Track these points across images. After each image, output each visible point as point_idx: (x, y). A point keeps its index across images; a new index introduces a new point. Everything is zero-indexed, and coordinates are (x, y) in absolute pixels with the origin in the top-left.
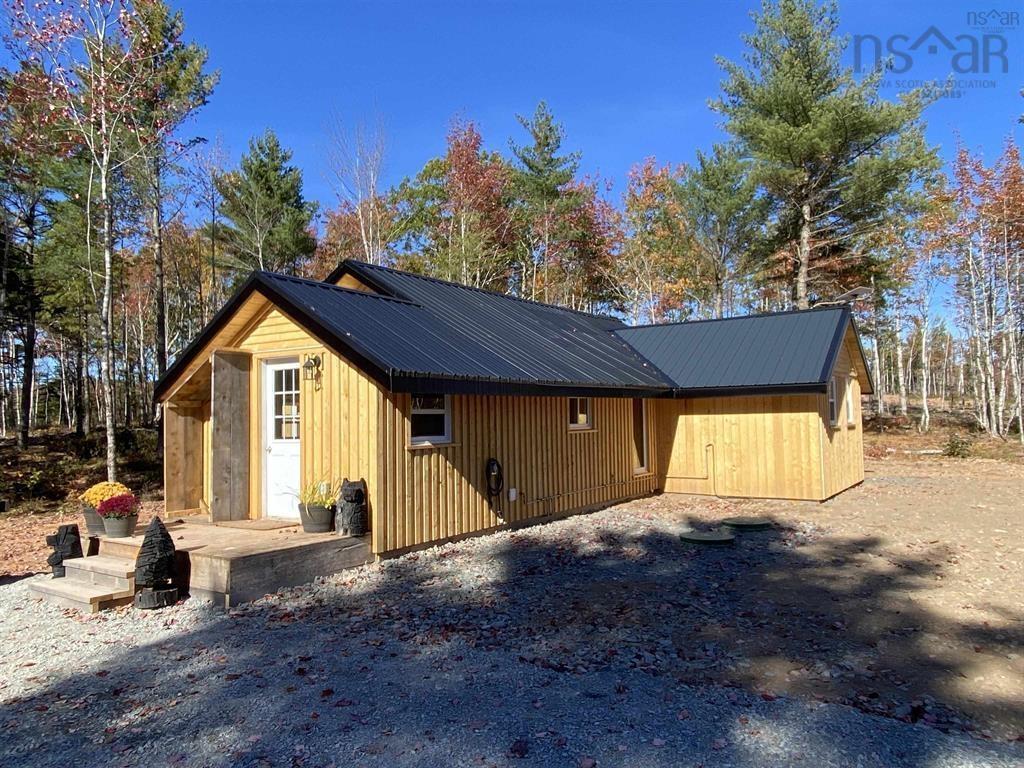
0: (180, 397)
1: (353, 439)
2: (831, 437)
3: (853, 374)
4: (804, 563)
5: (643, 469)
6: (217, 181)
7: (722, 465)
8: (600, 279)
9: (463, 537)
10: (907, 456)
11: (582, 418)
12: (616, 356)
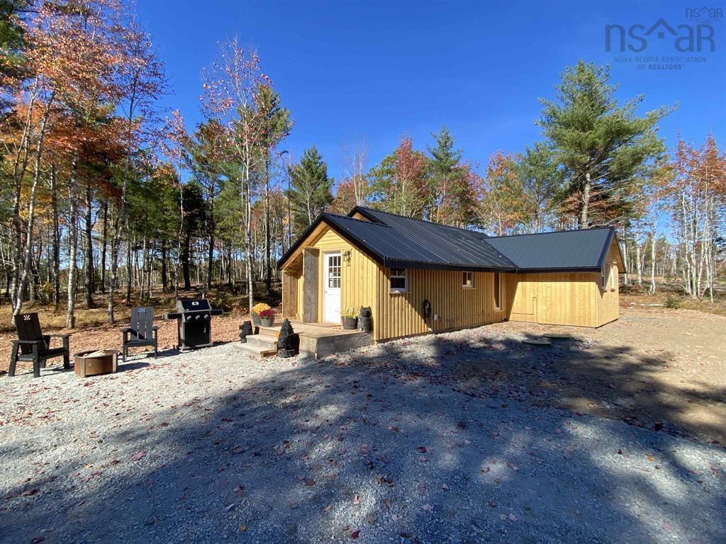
0: (289, 268)
1: (365, 287)
2: (602, 295)
3: (614, 262)
4: (589, 356)
5: (498, 309)
6: (290, 170)
7: (542, 307)
8: (472, 212)
9: (413, 336)
10: (642, 307)
11: (468, 282)
12: (484, 251)
